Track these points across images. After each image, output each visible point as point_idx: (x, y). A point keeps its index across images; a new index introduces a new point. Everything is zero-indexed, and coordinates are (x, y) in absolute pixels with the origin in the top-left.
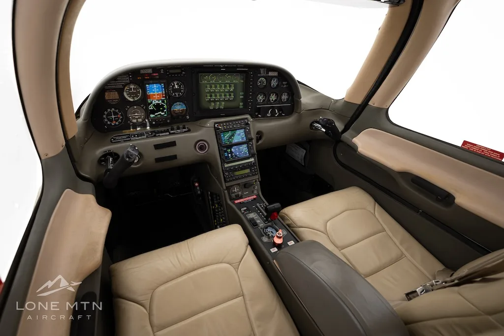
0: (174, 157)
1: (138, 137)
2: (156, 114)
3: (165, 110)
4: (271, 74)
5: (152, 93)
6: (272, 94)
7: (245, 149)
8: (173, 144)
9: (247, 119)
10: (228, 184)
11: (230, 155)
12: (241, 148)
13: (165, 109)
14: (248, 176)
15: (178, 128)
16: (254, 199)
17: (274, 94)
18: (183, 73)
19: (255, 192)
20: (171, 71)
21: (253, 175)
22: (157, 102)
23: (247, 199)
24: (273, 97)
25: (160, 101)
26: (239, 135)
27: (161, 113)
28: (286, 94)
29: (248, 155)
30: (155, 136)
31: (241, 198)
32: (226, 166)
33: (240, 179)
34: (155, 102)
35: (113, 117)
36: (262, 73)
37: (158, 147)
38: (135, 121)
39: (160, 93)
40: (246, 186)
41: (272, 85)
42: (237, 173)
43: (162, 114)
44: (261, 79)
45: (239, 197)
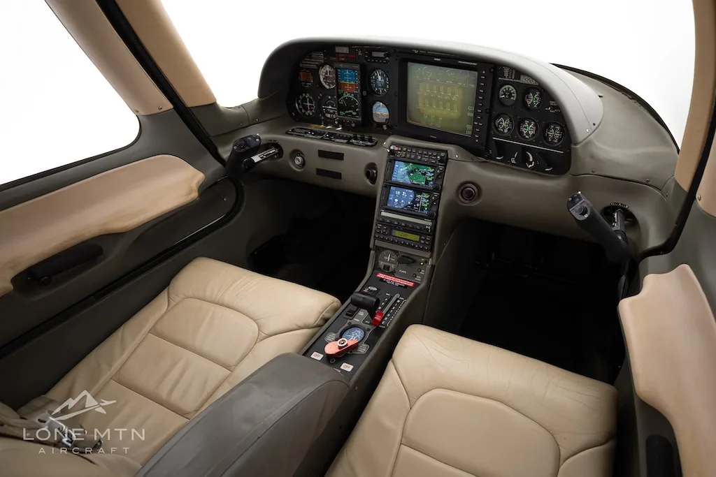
0: (337, 176)
1: (314, 135)
2: (347, 112)
3: (357, 110)
4: (523, 80)
5: (343, 82)
6: (527, 122)
7: (424, 200)
8: (339, 156)
9: (446, 151)
10: (378, 243)
11: (396, 200)
12: (419, 196)
13: (356, 107)
14: (413, 247)
15: (363, 139)
16: (406, 286)
17: (533, 123)
18: (387, 58)
19: (418, 279)
20: (375, 54)
21: (419, 248)
22: (348, 95)
23: (398, 281)
24: (529, 129)
25: (352, 95)
26: (424, 174)
27: (352, 111)
28: (558, 128)
29: (425, 212)
30: (330, 140)
31: (392, 274)
32: (384, 214)
33: (397, 243)
34: (347, 95)
35: (308, 104)
36: (506, 75)
37: (323, 154)
38: (329, 116)
39: (352, 83)
40: (407, 261)
41: (529, 103)
42: (398, 233)
43: (354, 113)
44: (507, 86)
45: (386, 270)
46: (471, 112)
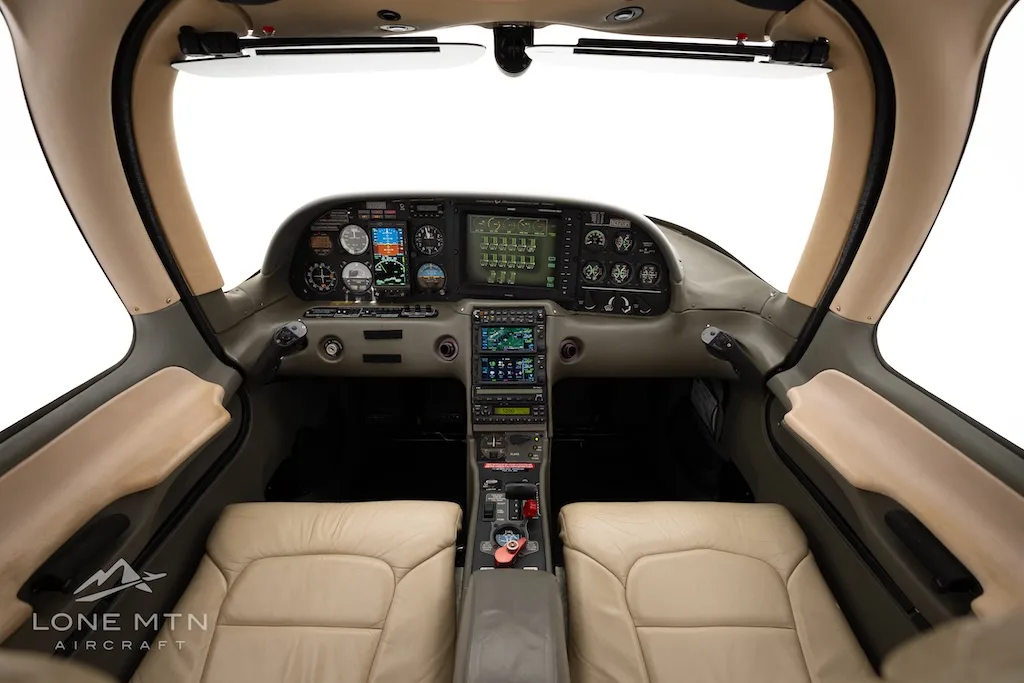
0: (397, 358)
1: (346, 314)
2: (387, 280)
3: (403, 276)
4: (614, 223)
5: (381, 243)
6: (618, 266)
7: (527, 366)
8: (397, 334)
9: (542, 308)
10: (478, 428)
11: (492, 373)
12: (519, 363)
13: (401, 272)
14: (526, 422)
15: (418, 309)
16: (526, 470)
17: (624, 267)
18: (440, 212)
19: (536, 457)
20: (421, 208)
21: (533, 422)
22: (389, 259)
23: (513, 466)
24: (620, 273)
25: (395, 258)
26: (521, 337)
27: (394, 278)
28: (652, 268)
29: (531, 378)
30: (374, 316)
31: (502, 460)
32: (480, 391)
33: (504, 423)
34: (386, 259)
35: (323, 276)
36: (594, 220)
37: (370, 335)
38: (355, 287)
39: (395, 244)
40: (519, 440)
41: (619, 246)
42: (501, 411)
43: (398, 280)
44: (593, 232)
45: (494, 459)
46: (553, 262)
